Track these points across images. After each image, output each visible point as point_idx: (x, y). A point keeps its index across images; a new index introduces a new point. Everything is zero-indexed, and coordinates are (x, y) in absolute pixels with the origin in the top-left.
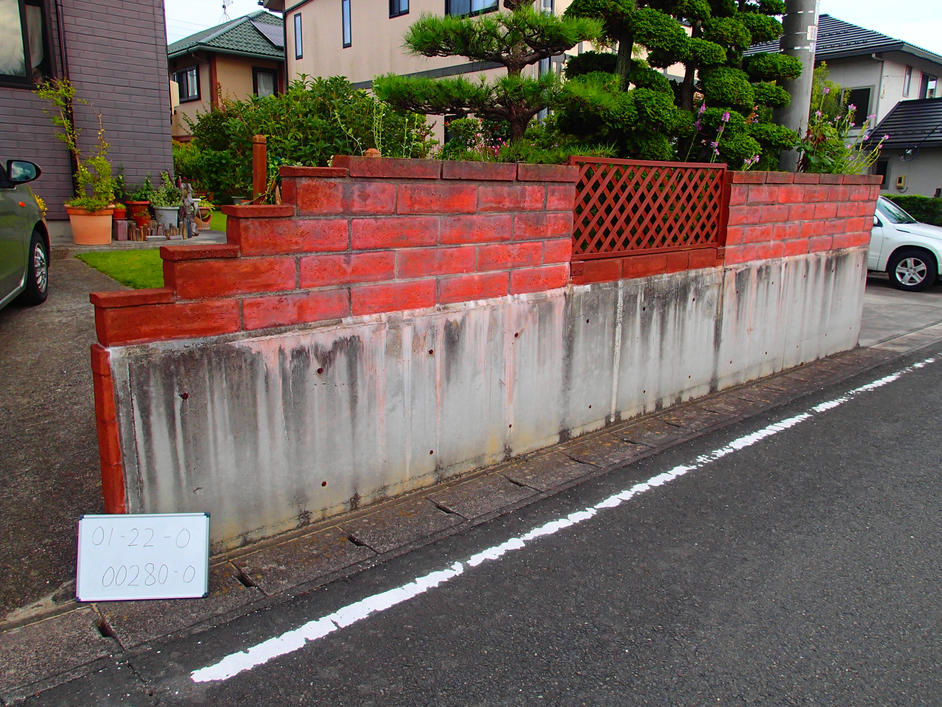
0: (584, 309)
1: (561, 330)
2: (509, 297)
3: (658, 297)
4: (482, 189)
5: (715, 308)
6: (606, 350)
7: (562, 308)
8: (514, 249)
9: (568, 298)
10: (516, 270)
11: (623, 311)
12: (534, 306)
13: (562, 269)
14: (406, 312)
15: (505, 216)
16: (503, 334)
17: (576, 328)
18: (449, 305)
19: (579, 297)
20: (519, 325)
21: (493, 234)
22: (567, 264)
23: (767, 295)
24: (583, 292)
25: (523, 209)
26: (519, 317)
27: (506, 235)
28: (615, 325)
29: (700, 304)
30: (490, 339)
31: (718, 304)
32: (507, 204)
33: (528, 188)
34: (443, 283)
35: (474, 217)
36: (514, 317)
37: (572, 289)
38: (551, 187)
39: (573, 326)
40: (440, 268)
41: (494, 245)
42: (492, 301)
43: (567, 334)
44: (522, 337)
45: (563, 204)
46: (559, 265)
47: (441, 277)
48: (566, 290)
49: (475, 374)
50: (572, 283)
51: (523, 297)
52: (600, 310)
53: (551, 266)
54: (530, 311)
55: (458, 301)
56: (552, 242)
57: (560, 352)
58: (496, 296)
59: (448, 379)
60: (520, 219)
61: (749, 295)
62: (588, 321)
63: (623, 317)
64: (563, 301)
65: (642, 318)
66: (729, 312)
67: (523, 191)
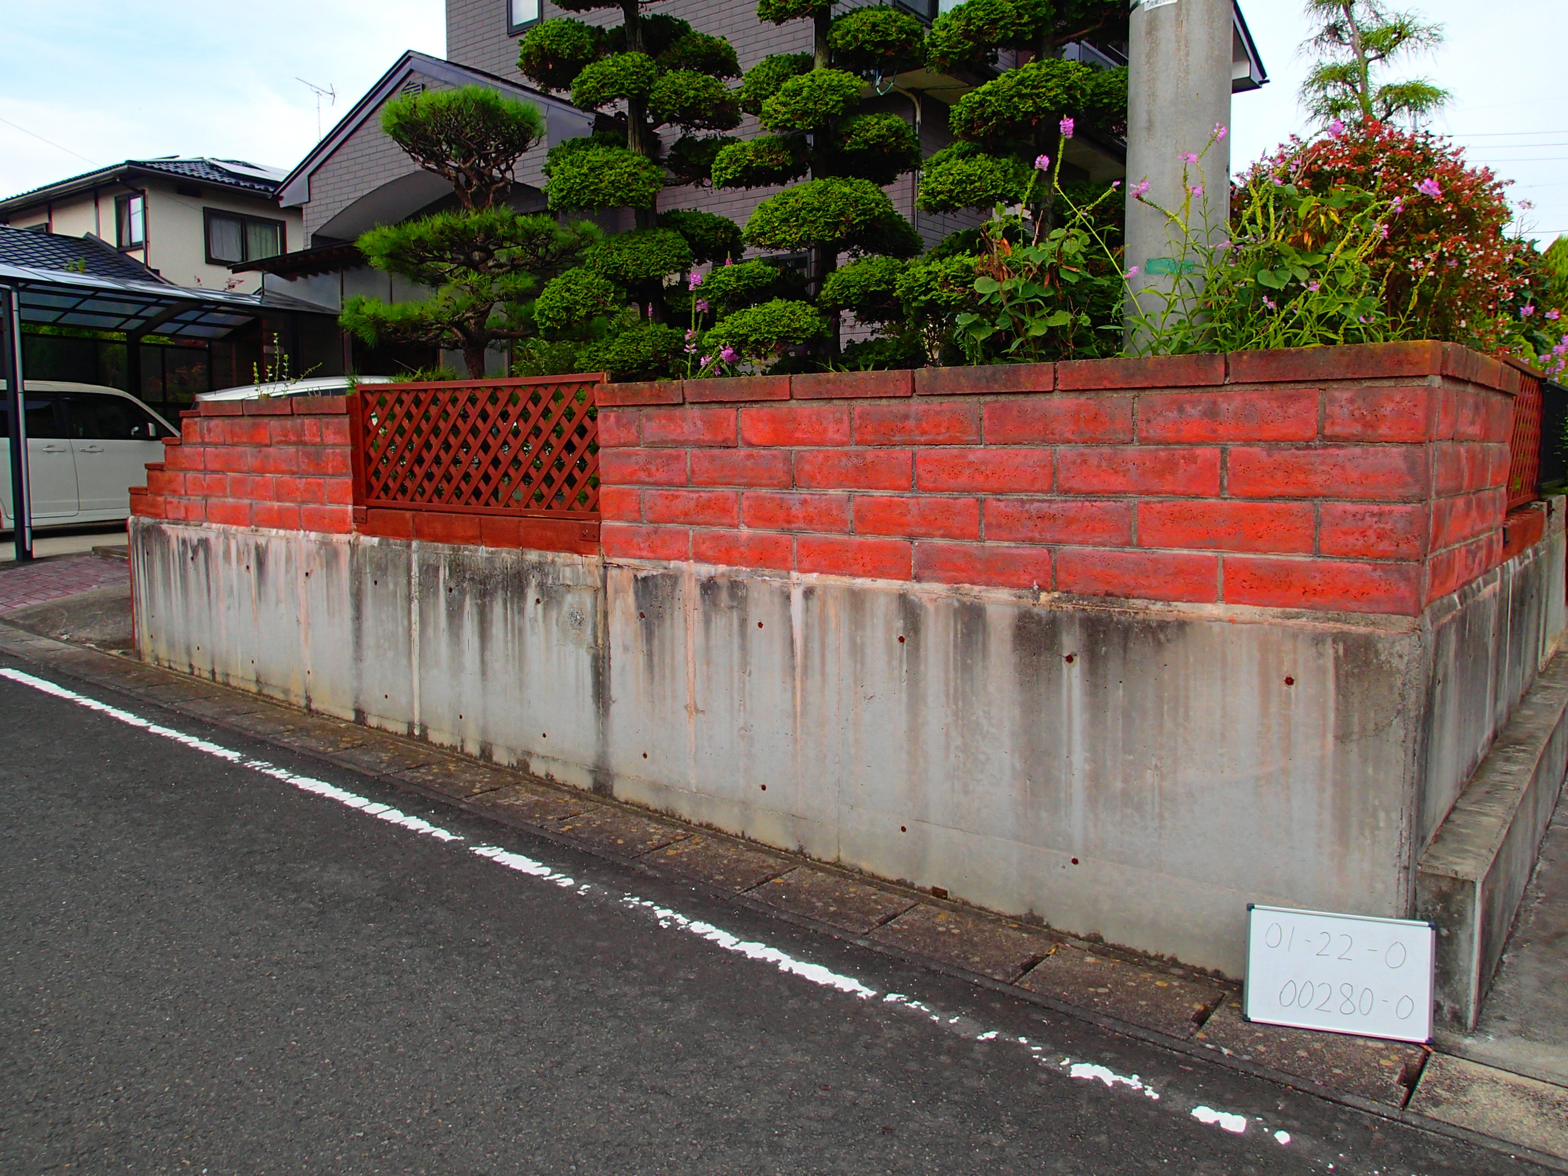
0: (371, 566)
1: (348, 584)
2: (302, 532)
3: (472, 579)
4: (274, 423)
5: (589, 631)
6: (400, 630)
7: (348, 558)
8: (301, 483)
9: (353, 547)
10: (305, 506)
11: (420, 584)
12: (321, 548)
13: (345, 512)
14: (234, 527)
15: (292, 449)
16: (297, 569)
17: (363, 587)
18: (260, 529)
19: (364, 550)
20: (308, 565)
21: (284, 467)
22: (350, 508)
23: (744, 648)
24: (369, 544)
25: (305, 444)
26: (308, 555)
27: (294, 469)
28: (410, 600)
29: (554, 614)
30: (287, 571)
31: (595, 626)
32: (293, 438)
33: (307, 421)
34: (254, 506)
35: (271, 449)
36: (304, 555)
37: (357, 538)
38: (325, 420)
39: (360, 583)
40: (252, 493)
41: (287, 477)
42: (289, 533)
43: (354, 591)
44: (313, 576)
45: (338, 439)
46: (342, 507)
47: (254, 502)
48: (351, 537)
49: (278, 602)
50: (357, 530)
51: (313, 535)
52: (389, 573)
53: (335, 507)
54: (318, 553)
55: (266, 526)
56: (334, 480)
57: (348, 612)
58: (292, 529)
59: (260, 599)
60: (303, 453)
61: (679, 632)
62: (376, 583)
63: (420, 592)
64: (347, 549)
65: (449, 603)
66: (626, 649)
67: (303, 424)
